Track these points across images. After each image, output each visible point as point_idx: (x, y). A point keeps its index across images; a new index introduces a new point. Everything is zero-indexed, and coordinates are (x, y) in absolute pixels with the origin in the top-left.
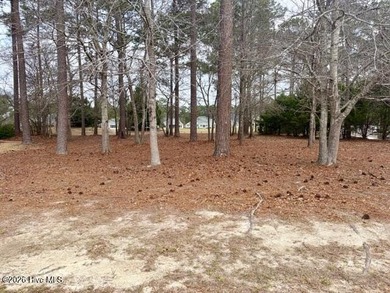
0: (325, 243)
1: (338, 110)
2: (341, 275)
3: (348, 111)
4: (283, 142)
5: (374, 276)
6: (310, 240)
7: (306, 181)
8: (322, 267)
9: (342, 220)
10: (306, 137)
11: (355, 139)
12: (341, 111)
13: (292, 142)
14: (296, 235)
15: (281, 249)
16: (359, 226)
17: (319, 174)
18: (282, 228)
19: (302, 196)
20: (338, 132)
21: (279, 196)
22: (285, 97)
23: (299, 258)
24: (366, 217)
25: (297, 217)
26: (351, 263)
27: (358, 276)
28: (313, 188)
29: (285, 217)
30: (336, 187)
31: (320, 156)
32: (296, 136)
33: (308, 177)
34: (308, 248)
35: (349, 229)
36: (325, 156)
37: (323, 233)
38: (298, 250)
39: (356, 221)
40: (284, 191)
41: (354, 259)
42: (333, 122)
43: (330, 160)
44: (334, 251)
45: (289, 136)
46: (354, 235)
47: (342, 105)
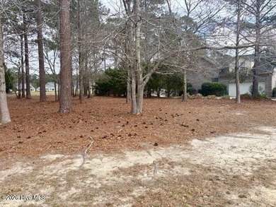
0: (132, 165)
1: (141, 79)
2: (140, 184)
3: (147, 80)
4: (111, 100)
5: (158, 181)
6: (123, 164)
7: (124, 126)
8: (129, 181)
9: (140, 148)
10: (125, 96)
11: (153, 97)
12: (144, 81)
13: (117, 100)
14: (114, 163)
15: (104, 174)
16: (152, 152)
17: (132, 120)
18: (105, 159)
19: (120, 136)
20: (142, 93)
21: (105, 137)
22: (112, 70)
23: (115, 178)
24: (156, 145)
25: (116, 151)
26: (146, 175)
27: (149, 182)
28: (128, 130)
29: (108, 151)
30: (141, 128)
31: (132, 108)
32: (119, 96)
33: (125, 123)
34: (121, 170)
35: (146, 153)
36: (135, 108)
37: (132, 158)
38: (115, 173)
39: (150, 148)
40: (109, 134)
41: (147, 172)
42: (139, 87)
43: (138, 111)
44: (137, 169)
45: (115, 96)
46: (149, 157)
47: (143, 76)
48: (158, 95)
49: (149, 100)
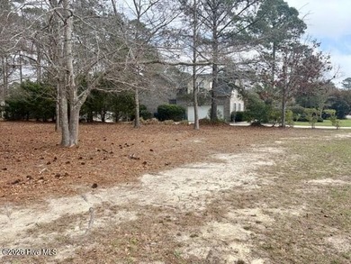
0: (58, 216)
1: (76, 98)
2: (68, 241)
3: (84, 99)
4: (31, 127)
5: (94, 233)
6: (44, 218)
7: (49, 163)
8: (51, 240)
9: (72, 193)
10: (54, 121)
12: (79, 100)
13: (41, 126)
14: (29, 218)
15: (11, 236)
16: (89, 196)
17: (62, 155)
18: (16, 214)
19: (42, 178)
20: (77, 117)
21: (17, 182)
23: (30, 239)
24: (95, 186)
25: (33, 199)
26: (77, 228)
27: (82, 237)
28: (55, 169)
29: (20, 202)
30: (75, 165)
31: (63, 139)
32: (45, 121)
33: (51, 159)
34: (40, 226)
35: (80, 199)
36: (68, 138)
37: (58, 207)
38: (30, 231)
39: (86, 191)
40: (25, 176)
41: (80, 225)
42: (72, 108)
43: (72, 141)
44: (66, 221)
45: (38, 121)
46: (84, 203)
47: (79, 93)
48: (103, 119)
49: (90, 126)
